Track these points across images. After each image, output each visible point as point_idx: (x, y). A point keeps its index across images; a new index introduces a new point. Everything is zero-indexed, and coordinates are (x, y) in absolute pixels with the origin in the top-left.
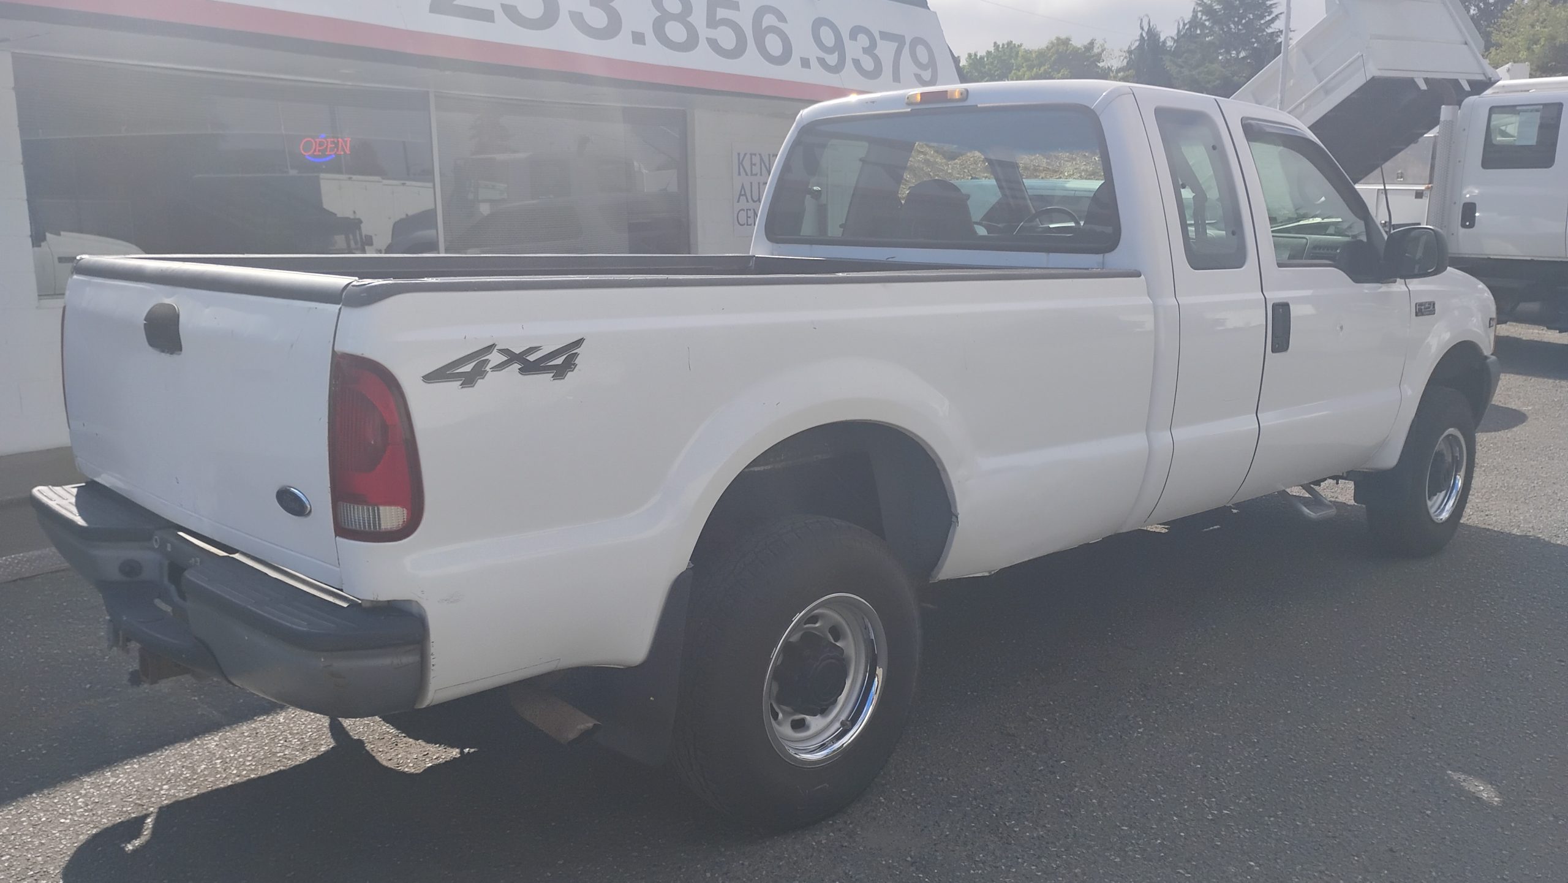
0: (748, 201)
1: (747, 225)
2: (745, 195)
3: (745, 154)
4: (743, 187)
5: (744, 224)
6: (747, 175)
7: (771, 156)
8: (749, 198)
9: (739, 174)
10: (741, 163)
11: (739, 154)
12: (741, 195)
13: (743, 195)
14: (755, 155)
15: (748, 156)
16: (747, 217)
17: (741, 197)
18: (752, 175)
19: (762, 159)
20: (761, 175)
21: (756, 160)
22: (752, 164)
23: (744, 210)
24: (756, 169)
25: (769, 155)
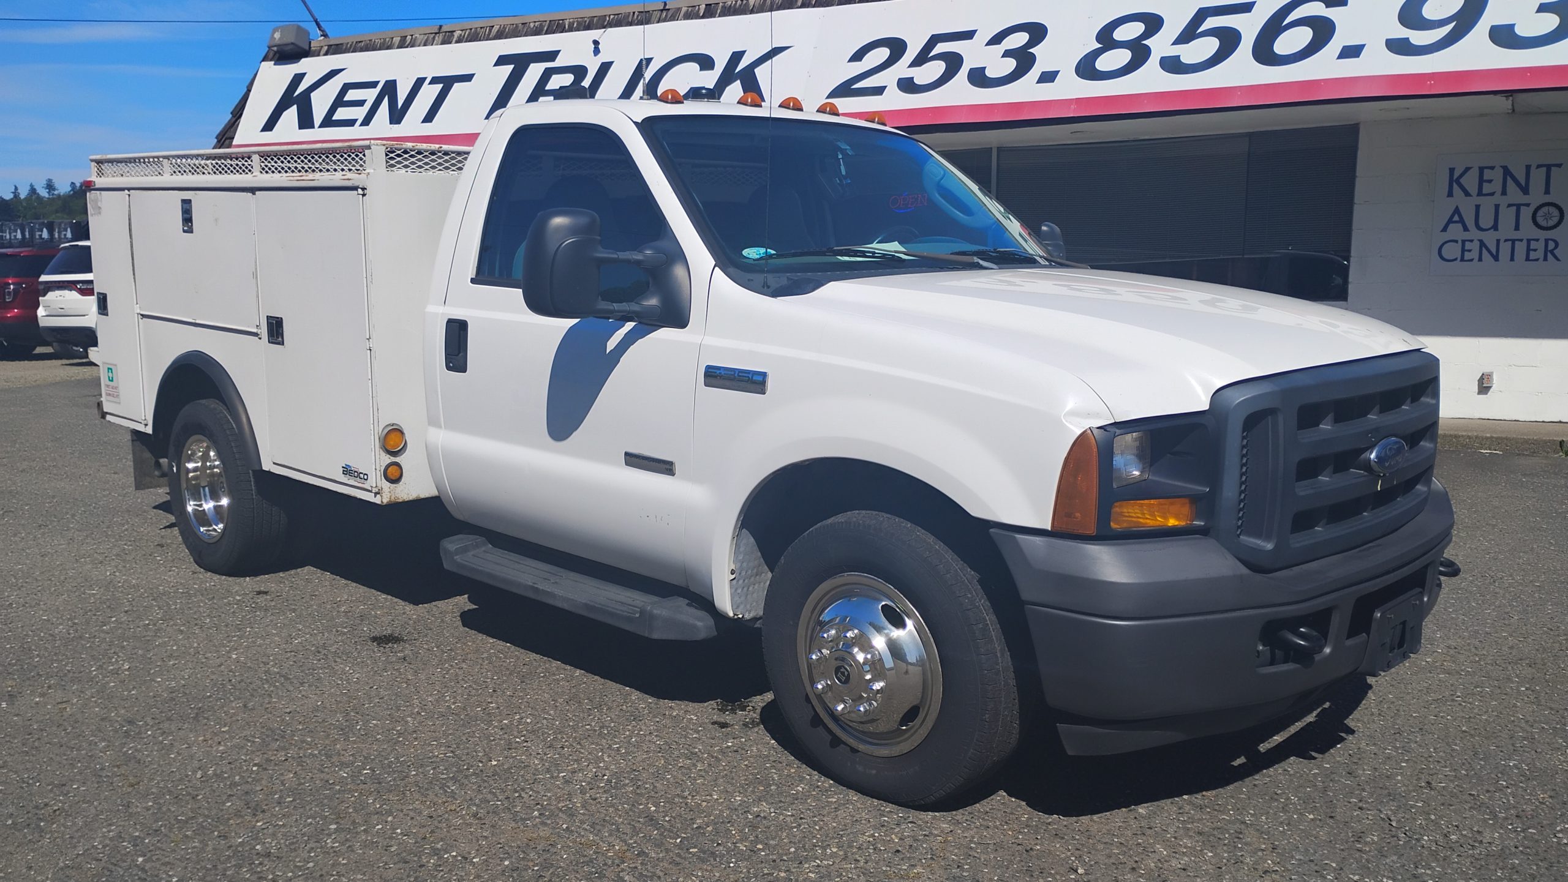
0: (1466, 229)
1: (1462, 260)
2: (1462, 221)
3: (1467, 169)
4: (1457, 211)
5: (1456, 259)
6: (1467, 194)
7: (1533, 170)
8: (1470, 223)
9: (1450, 194)
10: (1454, 180)
11: (1452, 170)
12: (1450, 221)
13: (1456, 222)
14: (1492, 168)
15: (1473, 175)
16: (1463, 251)
17: (1451, 226)
18: (1480, 193)
19: (1507, 172)
20: (1504, 193)
21: (1497, 175)
22: (1481, 181)
23: (1456, 241)
24: (1497, 186)
25: (1528, 167)
